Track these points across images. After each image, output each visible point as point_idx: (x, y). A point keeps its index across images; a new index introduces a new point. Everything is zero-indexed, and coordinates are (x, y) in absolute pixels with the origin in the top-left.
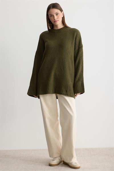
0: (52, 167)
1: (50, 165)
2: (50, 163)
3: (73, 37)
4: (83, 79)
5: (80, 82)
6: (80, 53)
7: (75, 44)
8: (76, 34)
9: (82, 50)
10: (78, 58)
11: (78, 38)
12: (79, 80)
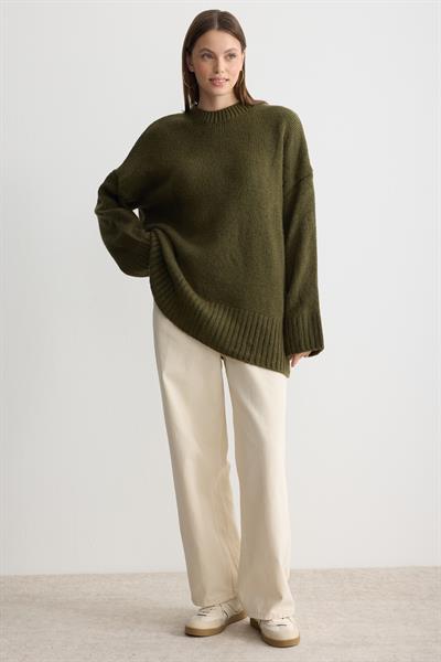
0: (196, 639)
1: (191, 633)
2: (189, 626)
3: (277, 139)
4: (317, 297)
5: (306, 312)
6: (303, 199)
7: (284, 165)
8: (284, 128)
9: (312, 187)
10: (296, 218)
11: (293, 144)
12: (301, 301)
